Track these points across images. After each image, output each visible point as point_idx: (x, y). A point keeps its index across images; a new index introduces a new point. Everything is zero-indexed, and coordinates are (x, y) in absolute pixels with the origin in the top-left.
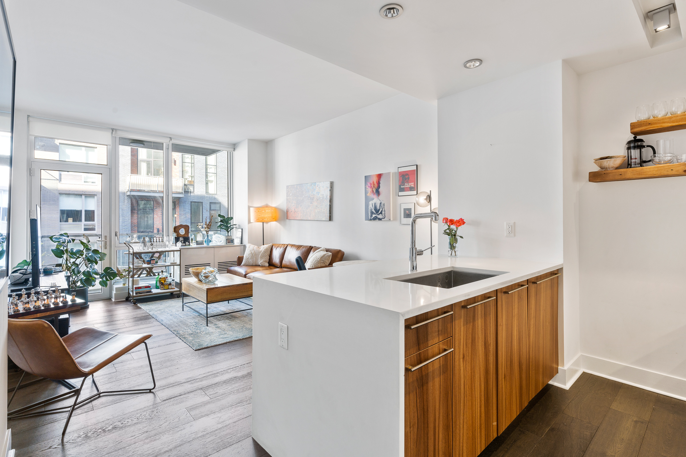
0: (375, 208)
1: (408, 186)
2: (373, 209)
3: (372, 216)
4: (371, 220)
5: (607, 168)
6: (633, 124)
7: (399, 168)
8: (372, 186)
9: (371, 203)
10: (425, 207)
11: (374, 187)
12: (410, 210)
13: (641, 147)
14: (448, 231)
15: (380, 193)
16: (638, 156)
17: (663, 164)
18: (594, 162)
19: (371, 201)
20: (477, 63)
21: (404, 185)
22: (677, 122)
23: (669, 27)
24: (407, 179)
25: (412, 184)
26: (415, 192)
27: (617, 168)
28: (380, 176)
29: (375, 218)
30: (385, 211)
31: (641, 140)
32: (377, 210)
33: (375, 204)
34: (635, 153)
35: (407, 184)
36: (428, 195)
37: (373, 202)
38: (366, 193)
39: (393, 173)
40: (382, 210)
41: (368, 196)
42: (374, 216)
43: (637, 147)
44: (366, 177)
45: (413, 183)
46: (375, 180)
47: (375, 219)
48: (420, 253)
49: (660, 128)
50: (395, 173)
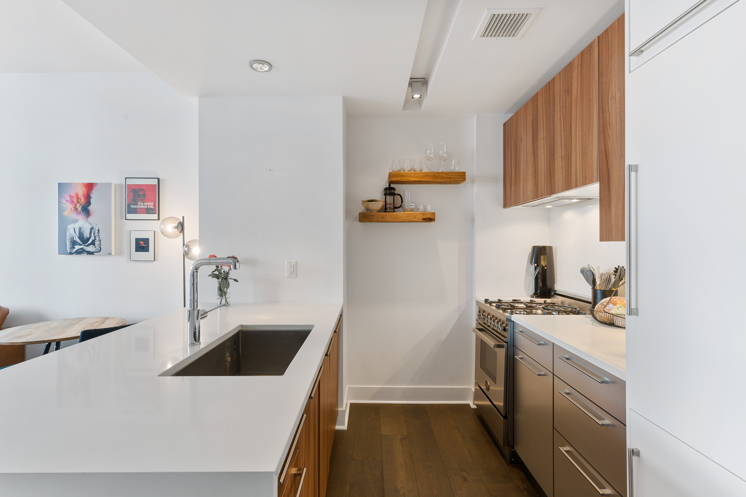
0: (80, 235)
1: (143, 207)
2: (77, 237)
3: (73, 248)
4: (71, 253)
5: (372, 210)
6: (392, 174)
7: (127, 179)
8: (75, 200)
9: (71, 227)
10: (174, 238)
11: (78, 202)
12: (146, 241)
13: (394, 194)
14: (217, 273)
15: (91, 213)
16: (392, 202)
17: (410, 211)
18: (362, 203)
19: (73, 224)
20: (266, 68)
21: (136, 204)
22: (419, 178)
23: (420, 97)
24: (142, 197)
25: (150, 205)
26: (155, 216)
27: (379, 211)
28: (90, 187)
29: (80, 250)
30: (100, 240)
31: (393, 189)
32: (85, 238)
33: (80, 229)
34: (390, 199)
35: (142, 204)
36: (180, 223)
37: (77, 226)
38: (61, 210)
39: (115, 185)
40: (95, 239)
41: (66, 215)
42: (77, 247)
43: (392, 194)
44: (60, 185)
45: (152, 204)
46: (81, 192)
47: (79, 252)
48: (204, 315)
49: (408, 180)
50: (121, 185)
